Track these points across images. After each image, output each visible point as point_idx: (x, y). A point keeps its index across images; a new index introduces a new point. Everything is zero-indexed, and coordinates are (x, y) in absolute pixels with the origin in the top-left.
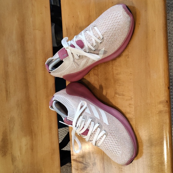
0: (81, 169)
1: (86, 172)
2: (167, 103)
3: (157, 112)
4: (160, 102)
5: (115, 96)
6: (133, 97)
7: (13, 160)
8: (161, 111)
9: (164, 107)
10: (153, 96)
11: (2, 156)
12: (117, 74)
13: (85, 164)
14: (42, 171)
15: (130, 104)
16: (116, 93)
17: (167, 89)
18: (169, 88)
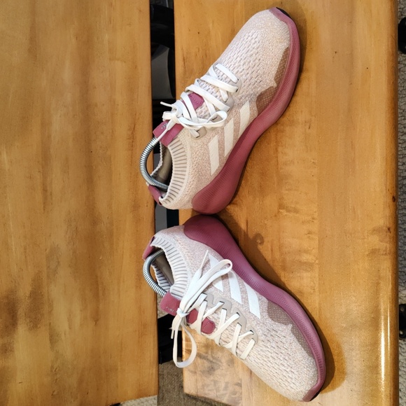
0: (203, 372)
1: (212, 378)
2: (389, 233)
3: (367, 253)
4: (374, 230)
5: (279, 212)
6: (316, 215)
7: (53, 338)
8: (376, 249)
9: (381, 242)
10: (360, 216)
11: (30, 329)
12: (285, 164)
13: (211, 362)
14: (117, 369)
15: (310, 233)
16: (281, 206)
17: (389, 200)
18: (394, 199)
